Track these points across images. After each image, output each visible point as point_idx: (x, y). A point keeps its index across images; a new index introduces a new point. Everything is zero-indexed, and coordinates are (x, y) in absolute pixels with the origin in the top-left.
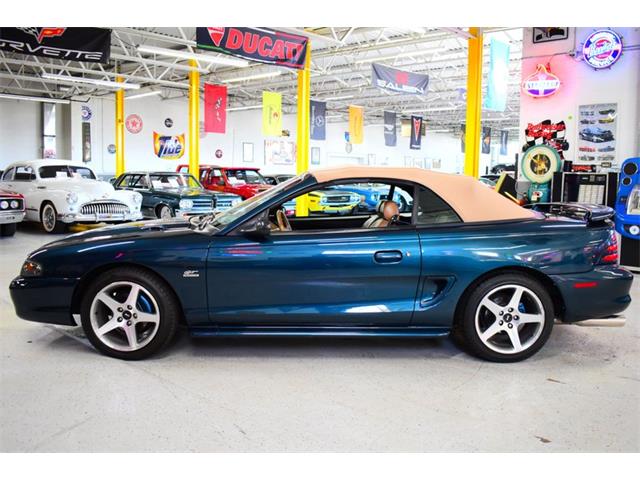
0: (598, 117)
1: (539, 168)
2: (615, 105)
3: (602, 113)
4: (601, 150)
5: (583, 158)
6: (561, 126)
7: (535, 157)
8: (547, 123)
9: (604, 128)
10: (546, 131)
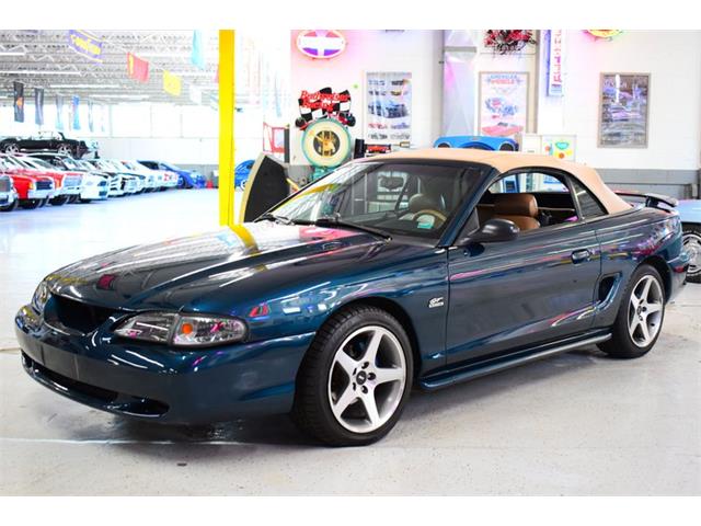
0: (389, 87)
1: (326, 148)
2: (409, 74)
3: (394, 83)
4: (394, 127)
5: (374, 136)
6: (345, 96)
7: (319, 135)
8: (327, 91)
9: (396, 101)
10: (326, 102)
